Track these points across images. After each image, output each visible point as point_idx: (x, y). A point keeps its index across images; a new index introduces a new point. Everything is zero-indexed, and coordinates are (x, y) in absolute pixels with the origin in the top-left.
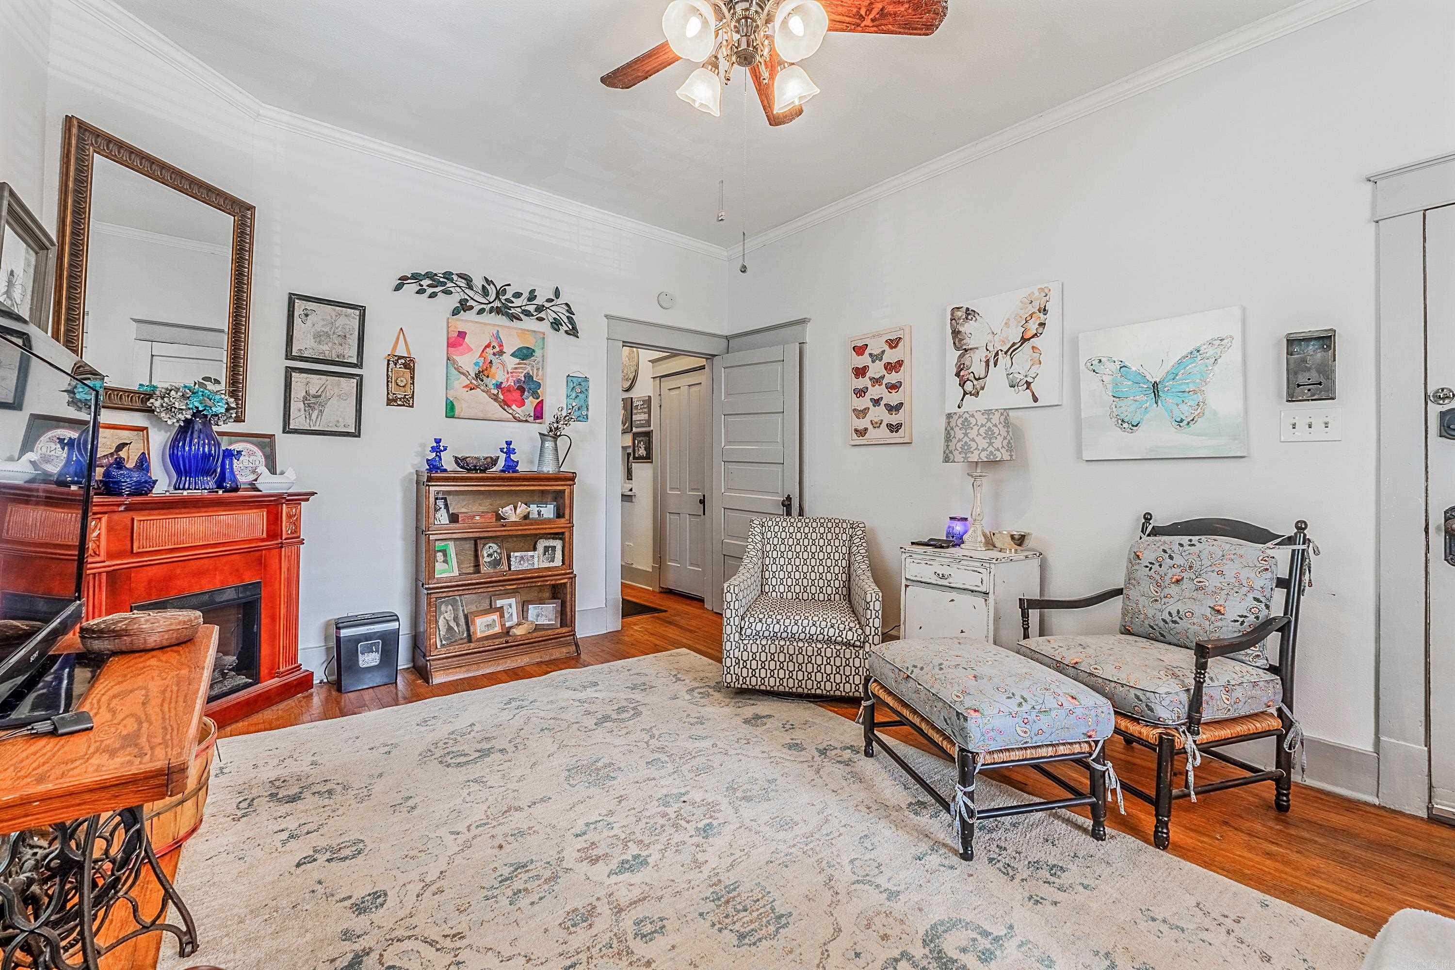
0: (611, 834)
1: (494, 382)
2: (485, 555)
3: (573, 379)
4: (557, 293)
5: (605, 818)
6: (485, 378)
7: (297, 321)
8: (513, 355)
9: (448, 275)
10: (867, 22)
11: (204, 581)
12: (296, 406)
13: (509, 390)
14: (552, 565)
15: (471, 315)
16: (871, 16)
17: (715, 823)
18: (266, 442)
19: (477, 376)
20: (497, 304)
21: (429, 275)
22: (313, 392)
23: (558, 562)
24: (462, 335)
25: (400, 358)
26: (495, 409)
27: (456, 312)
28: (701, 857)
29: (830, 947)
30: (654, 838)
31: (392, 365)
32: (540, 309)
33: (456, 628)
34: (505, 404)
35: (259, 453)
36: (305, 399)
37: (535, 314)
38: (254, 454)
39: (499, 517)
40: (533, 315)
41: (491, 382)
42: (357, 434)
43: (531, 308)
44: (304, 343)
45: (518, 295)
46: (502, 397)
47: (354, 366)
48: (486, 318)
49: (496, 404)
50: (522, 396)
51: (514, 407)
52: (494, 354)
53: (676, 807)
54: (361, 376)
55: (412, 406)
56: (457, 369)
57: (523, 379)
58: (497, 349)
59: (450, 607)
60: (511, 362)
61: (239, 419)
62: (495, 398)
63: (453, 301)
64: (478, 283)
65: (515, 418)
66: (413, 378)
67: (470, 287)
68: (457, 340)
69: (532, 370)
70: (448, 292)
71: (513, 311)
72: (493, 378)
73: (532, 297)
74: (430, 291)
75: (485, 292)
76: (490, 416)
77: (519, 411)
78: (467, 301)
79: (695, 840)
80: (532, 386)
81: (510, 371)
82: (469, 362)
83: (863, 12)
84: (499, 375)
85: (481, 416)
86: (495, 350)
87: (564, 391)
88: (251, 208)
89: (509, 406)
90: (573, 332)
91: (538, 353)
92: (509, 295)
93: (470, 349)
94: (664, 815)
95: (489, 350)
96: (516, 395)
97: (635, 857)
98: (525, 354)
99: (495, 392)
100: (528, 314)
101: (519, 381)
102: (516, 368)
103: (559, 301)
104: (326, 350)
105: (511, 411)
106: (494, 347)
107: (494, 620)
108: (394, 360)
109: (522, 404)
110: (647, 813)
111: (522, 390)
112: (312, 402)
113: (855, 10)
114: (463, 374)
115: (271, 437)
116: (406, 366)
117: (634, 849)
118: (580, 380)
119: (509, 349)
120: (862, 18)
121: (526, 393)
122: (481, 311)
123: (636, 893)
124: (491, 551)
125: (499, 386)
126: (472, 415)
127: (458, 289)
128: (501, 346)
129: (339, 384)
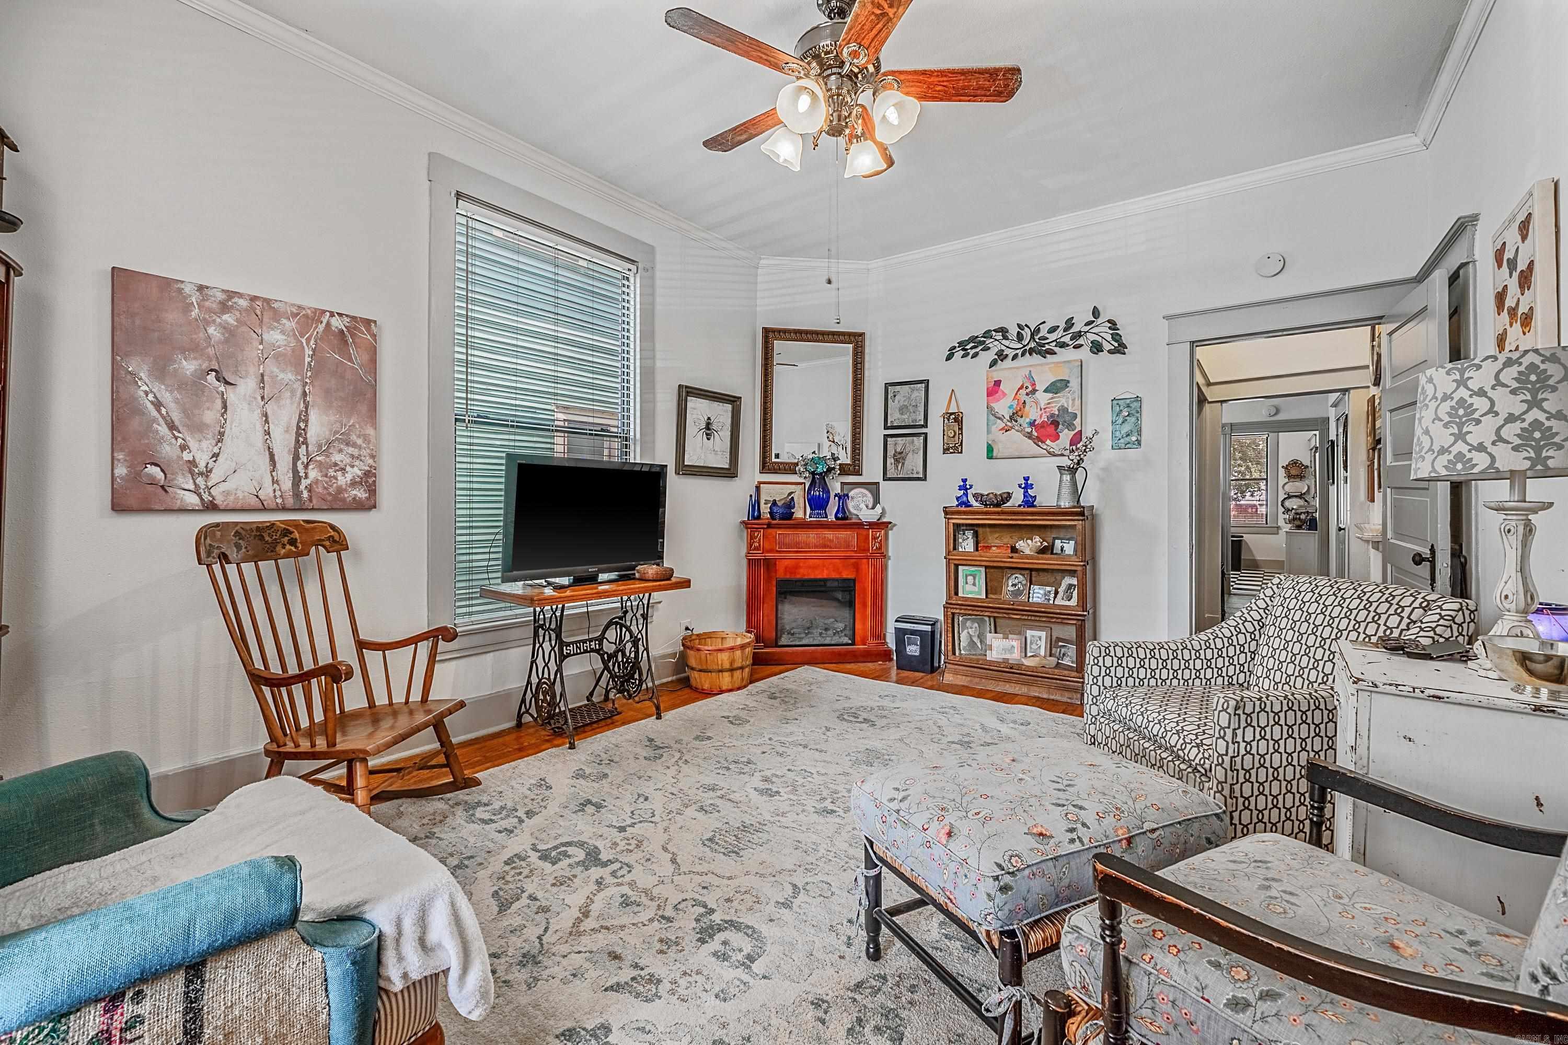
1: (1028, 420)
2: (1010, 584)
3: (1120, 402)
4: (1096, 313)
6: (1019, 419)
7: (890, 401)
8: (1045, 391)
9: (987, 334)
10: (891, 12)
11: (817, 572)
12: (890, 461)
13: (1043, 425)
14: (1067, 603)
15: (1008, 363)
16: (886, 6)
18: (873, 488)
19: (1011, 418)
20: (1033, 345)
21: (973, 339)
22: (899, 450)
23: (1074, 602)
24: (998, 383)
25: (952, 414)
26: (1029, 446)
27: (993, 364)
29: (710, 875)
31: (946, 421)
32: (1079, 335)
33: (979, 644)
34: (1039, 440)
35: (869, 495)
36: (894, 455)
37: (1071, 343)
38: (866, 496)
39: (1014, 550)
40: (1068, 345)
41: (1024, 422)
42: (924, 479)
43: (1067, 339)
44: (894, 418)
45: (1053, 330)
46: (1036, 434)
47: (922, 426)
48: (1021, 361)
49: (1030, 441)
50: (1056, 430)
51: (1048, 442)
52: (1027, 394)
54: (926, 434)
55: (961, 452)
56: (994, 415)
57: (1057, 413)
58: (1030, 389)
59: (976, 625)
60: (1043, 398)
61: (858, 473)
62: (1029, 436)
63: (991, 355)
64: (1013, 331)
65: (1049, 453)
66: (961, 429)
67: (1005, 338)
68: (994, 389)
69: (1067, 402)
70: (987, 349)
71: (1047, 346)
72: (1027, 417)
73: (1070, 323)
74: (972, 352)
75: (1020, 337)
76: (1024, 454)
77: (1055, 446)
78: (1003, 351)
80: (1067, 418)
81: (1043, 407)
82: (1003, 407)
83: (879, 12)
84: (1033, 413)
85: (1017, 454)
86: (1028, 391)
87: (1108, 416)
88: (862, 335)
89: (1043, 442)
90: (1120, 349)
91: (1074, 384)
92: (1043, 332)
93: (1004, 394)
95: (1023, 392)
96: (1051, 429)
98: (1057, 387)
99: (1029, 430)
100: (1063, 345)
101: (1052, 415)
102: (1049, 403)
103: (1099, 321)
104: (907, 419)
105: (1045, 447)
106: (1027, 388)
107: (1013, 647)
108: (948, 415)
109: (1057, 437)
111: (1056, 424)
112: (900, 458)
113: (873, 17)
114: (999, 418)
115: (877, 484)
116: (956, 420)
118: (1128, 401)
119: (1041, 387)
120: (884, 14)
121: (1060, 426)
122: (1015, 357)
124: (1017, 581)
125: (1032, 424)
126: (1006, 455)
127: (997, 343)
128: (1034, 385)
129: (913, 442)
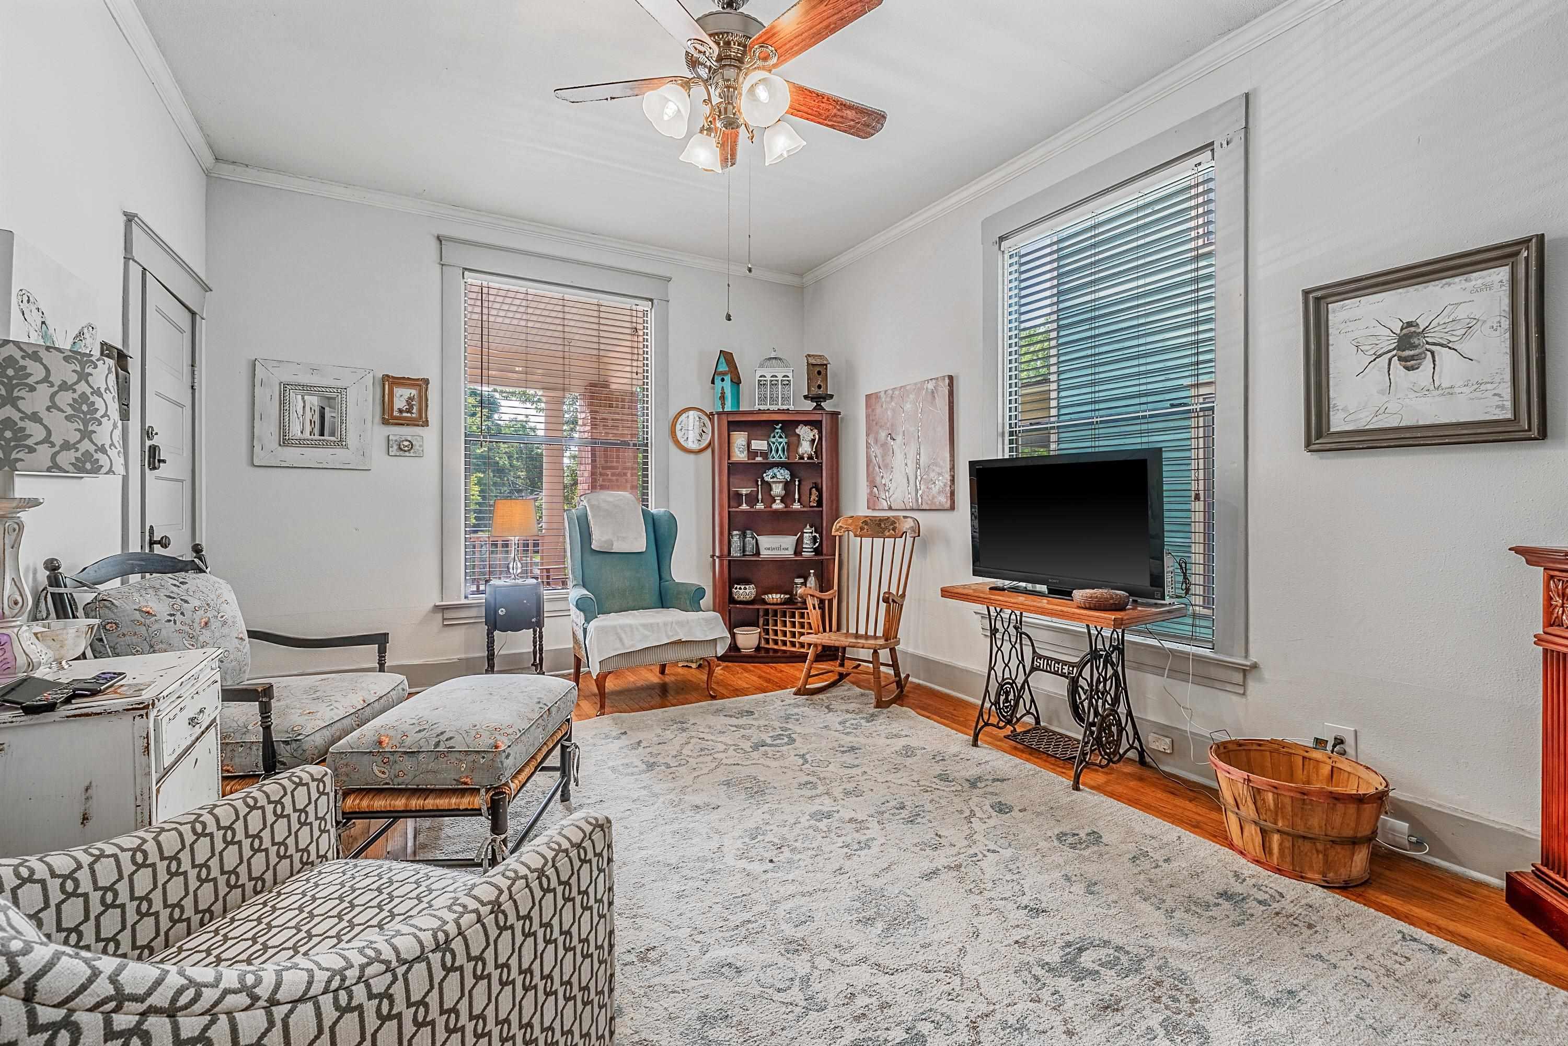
0: (843, 838)
5: (853, 852)
17: (747, 840)
28: (767, 816)
30: (806, 831)
53: (782, 857)
79: (768, 828)
94: (793, 850)
97: (820, 820)
110: (810, 853)
117: (822, 825)
123: (817, 801)
